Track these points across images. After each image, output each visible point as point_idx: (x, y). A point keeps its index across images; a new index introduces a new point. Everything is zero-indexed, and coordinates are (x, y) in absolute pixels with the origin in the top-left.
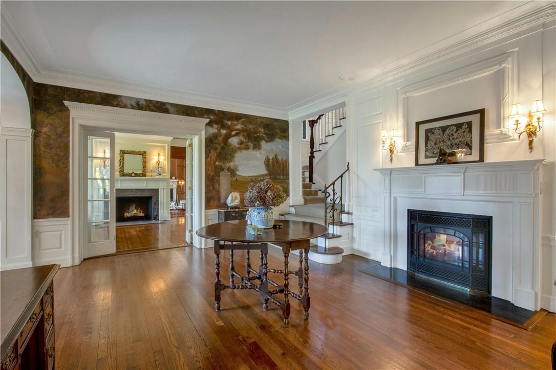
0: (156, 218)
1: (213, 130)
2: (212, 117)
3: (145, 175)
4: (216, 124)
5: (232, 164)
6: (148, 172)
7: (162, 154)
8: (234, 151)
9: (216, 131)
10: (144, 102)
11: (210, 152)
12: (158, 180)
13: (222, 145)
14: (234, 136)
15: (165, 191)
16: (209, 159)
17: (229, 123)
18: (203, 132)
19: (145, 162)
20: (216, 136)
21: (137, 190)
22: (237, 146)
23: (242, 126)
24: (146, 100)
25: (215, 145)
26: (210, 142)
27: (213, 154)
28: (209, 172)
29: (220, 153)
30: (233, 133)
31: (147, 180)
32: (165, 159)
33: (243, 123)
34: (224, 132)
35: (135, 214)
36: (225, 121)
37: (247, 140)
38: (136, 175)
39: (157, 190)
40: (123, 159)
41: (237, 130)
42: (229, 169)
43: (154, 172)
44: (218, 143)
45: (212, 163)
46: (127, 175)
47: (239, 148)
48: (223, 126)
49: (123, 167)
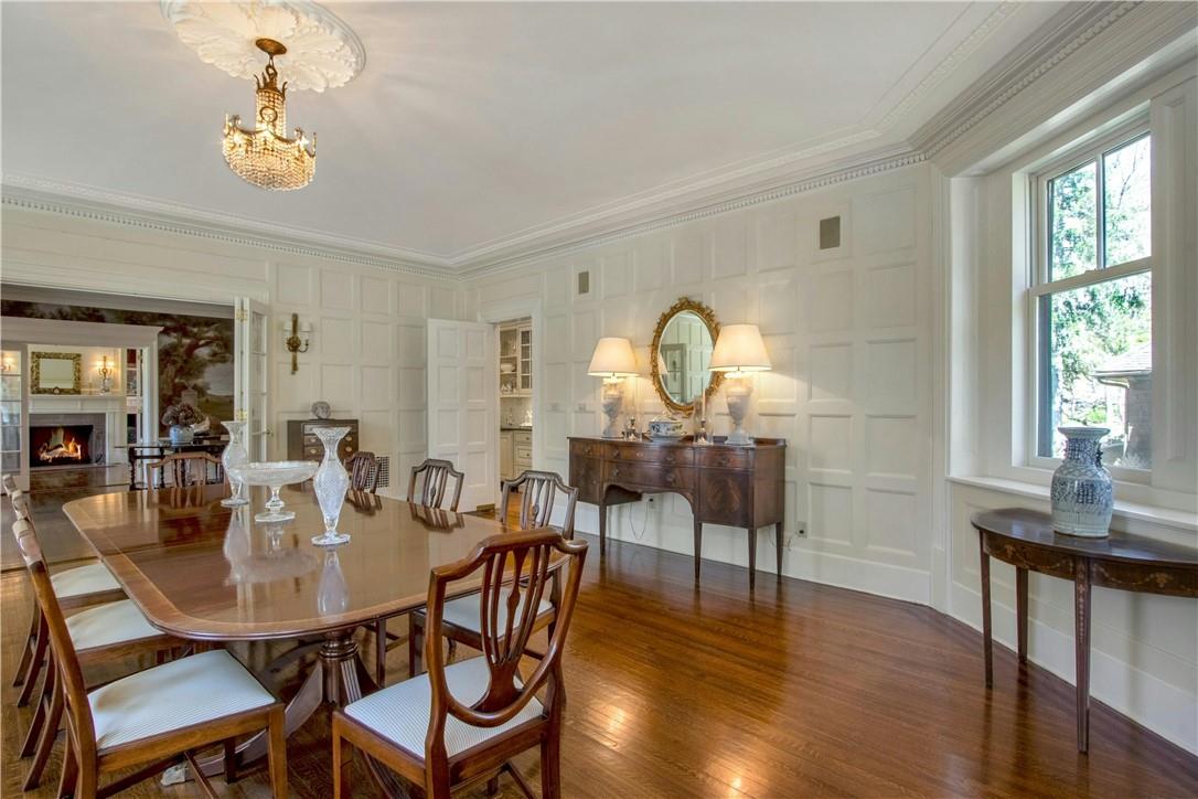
0: (101, 458)
1: (171, 339)
2: (168, 324)
3: (79, 392)
4: (175, 332)
5: (199, 382)
6: (84, 386)
7: (110, 358)
8: (203, 365)
9: (176, 340)
10: (68, 310)
11: (166, 367)
12: (104, 400)
13: (185, 358)
14: (203, 346)
15: (117, 417)
16: (164, 376)
17: (195, 330)
18: (155, 343)
19: (79, 371)
20: (174, 347)
21: (67, 415)
22: (207, 358)
23: (217, 333)
24: (71, 307)
25: (172, 358)
26: (165, 356)
27: (171, 370)
28: (165, 392)
29: (181, 367)
30: (202, 342)
31: (83, 400)
32: (116, 367)
33: (216, 330)
34: (187, 341)
35: (62, 453)
36: (189, 328)
37: (223, 351)
38: (62, 391)
39: (103, 416)
40: (37, 367)
41: (208, 338)
42: (195, 387)
43: (96, 386)
44: (178, 356)
45: (169, 380)
46: (45, 391)
47: (210, 361)
48: (186, 334)
49: (37, 379)
